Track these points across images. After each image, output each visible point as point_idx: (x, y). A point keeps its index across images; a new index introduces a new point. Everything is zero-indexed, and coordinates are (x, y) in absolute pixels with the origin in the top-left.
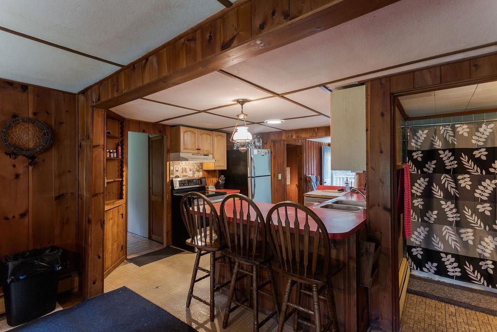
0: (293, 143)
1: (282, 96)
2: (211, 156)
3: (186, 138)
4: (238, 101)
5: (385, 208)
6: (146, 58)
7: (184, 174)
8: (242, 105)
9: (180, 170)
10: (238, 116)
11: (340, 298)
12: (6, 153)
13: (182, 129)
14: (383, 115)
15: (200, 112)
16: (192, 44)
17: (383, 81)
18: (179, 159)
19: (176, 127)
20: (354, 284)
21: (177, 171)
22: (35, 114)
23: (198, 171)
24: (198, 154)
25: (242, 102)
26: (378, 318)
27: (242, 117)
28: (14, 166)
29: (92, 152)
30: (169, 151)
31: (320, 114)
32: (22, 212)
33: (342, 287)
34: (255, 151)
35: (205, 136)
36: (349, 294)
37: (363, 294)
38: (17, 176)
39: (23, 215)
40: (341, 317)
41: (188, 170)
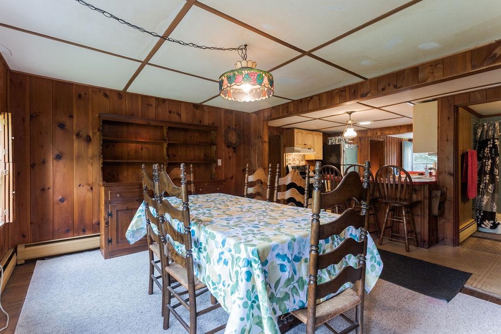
0: (376, 139)
1: (379, 108)
2: (312, 149)
3: (298, 137)
4: (347, 113)
5: (450, 174)
6: (311, 97)
7: (294, 162)
8: (350, 115)
9: (292, 160)
10: (347, 122)
11: (418, 220)
12: (227, 146)
13: (295, 130)
14: (449, 118)
15: (315, 119)
16: (344, 93)
17: (450, 98)
18: (293, 151)
19: (292, 129)
20: (427, 211)
21: (290, 160)
22: (235, 125)
23: (302, 160)
24: (305, 148)
25: (350, 113)
26: (444, 239)
27: (350, 122)
28: (229, 153)
29: (263, 145)
30: (285, 146)
31: (404, 116)
32: (231, 176)
33: (419, 214)
34: (347, 146)
35: (309, 135)
36: (424, 217)
37: (433, 220)
38: (230, 157)
39: (232, 178)
40: (418, 230)
41: (296, 159)
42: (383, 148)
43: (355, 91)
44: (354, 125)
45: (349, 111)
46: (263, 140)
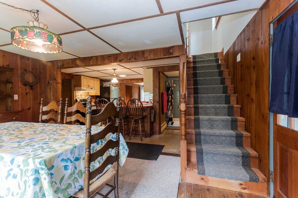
0: (128, 85)
1: (129, 69)
2: (93, 89)
3: (84, 81)
4: (113, 69)
5: (157, 102)
6: (92, 57)
7: (81, 97)
9: (80, 95)
10: (113, 74)
11: (146, 125)
12: (23, 85)
13: (82, 76)
14: (157, 77)
15: (95, 71)
16: (110, 58)
18: (81, 90)
19: (80, 76)
20: (149, 120)
21: (78, 95)
22: (32, 69)
23: (87, 96)
24: (89, 88)
25: (115, 70)
26: (155, 132)
27: (114, 75)
28: (26, 90)
29: (57, 85)
30: (75, 87)
31: (140, 74)
32: (29, 107)
33: (146, 122)
34: (113, 88)
35: (91, 80)
36: (148, 123)
37: (152, 124)
38: (27, 93)
39: (29, 109)
40: (146, 130)
41: (83, 95)
42: (131, 89)
43: (116, 58)
44: (117, 76)
45: (114, 68)
46: (57, 81)
